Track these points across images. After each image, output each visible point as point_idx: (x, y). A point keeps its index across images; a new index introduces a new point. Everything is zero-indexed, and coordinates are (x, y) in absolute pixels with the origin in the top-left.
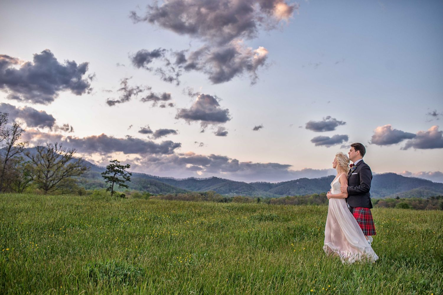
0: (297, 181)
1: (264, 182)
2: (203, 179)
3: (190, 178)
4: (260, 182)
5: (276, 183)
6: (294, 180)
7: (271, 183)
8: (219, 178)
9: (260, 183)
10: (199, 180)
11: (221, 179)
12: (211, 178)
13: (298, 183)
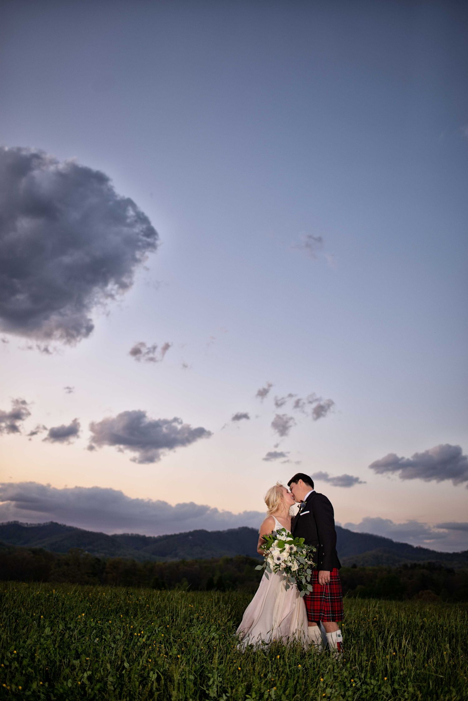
0: (190, 534)
1: (136, 535)
2: (33, 526)
3: (12, 522)
4: (128, 534)
5: (156, 536)
6: (185, 533)
7: (147, 535)
8: (60, 525)
9: (130, 535)
10: (26, 526)
11: (65, 526)
12: (48, 524)
13: (190, 537)
